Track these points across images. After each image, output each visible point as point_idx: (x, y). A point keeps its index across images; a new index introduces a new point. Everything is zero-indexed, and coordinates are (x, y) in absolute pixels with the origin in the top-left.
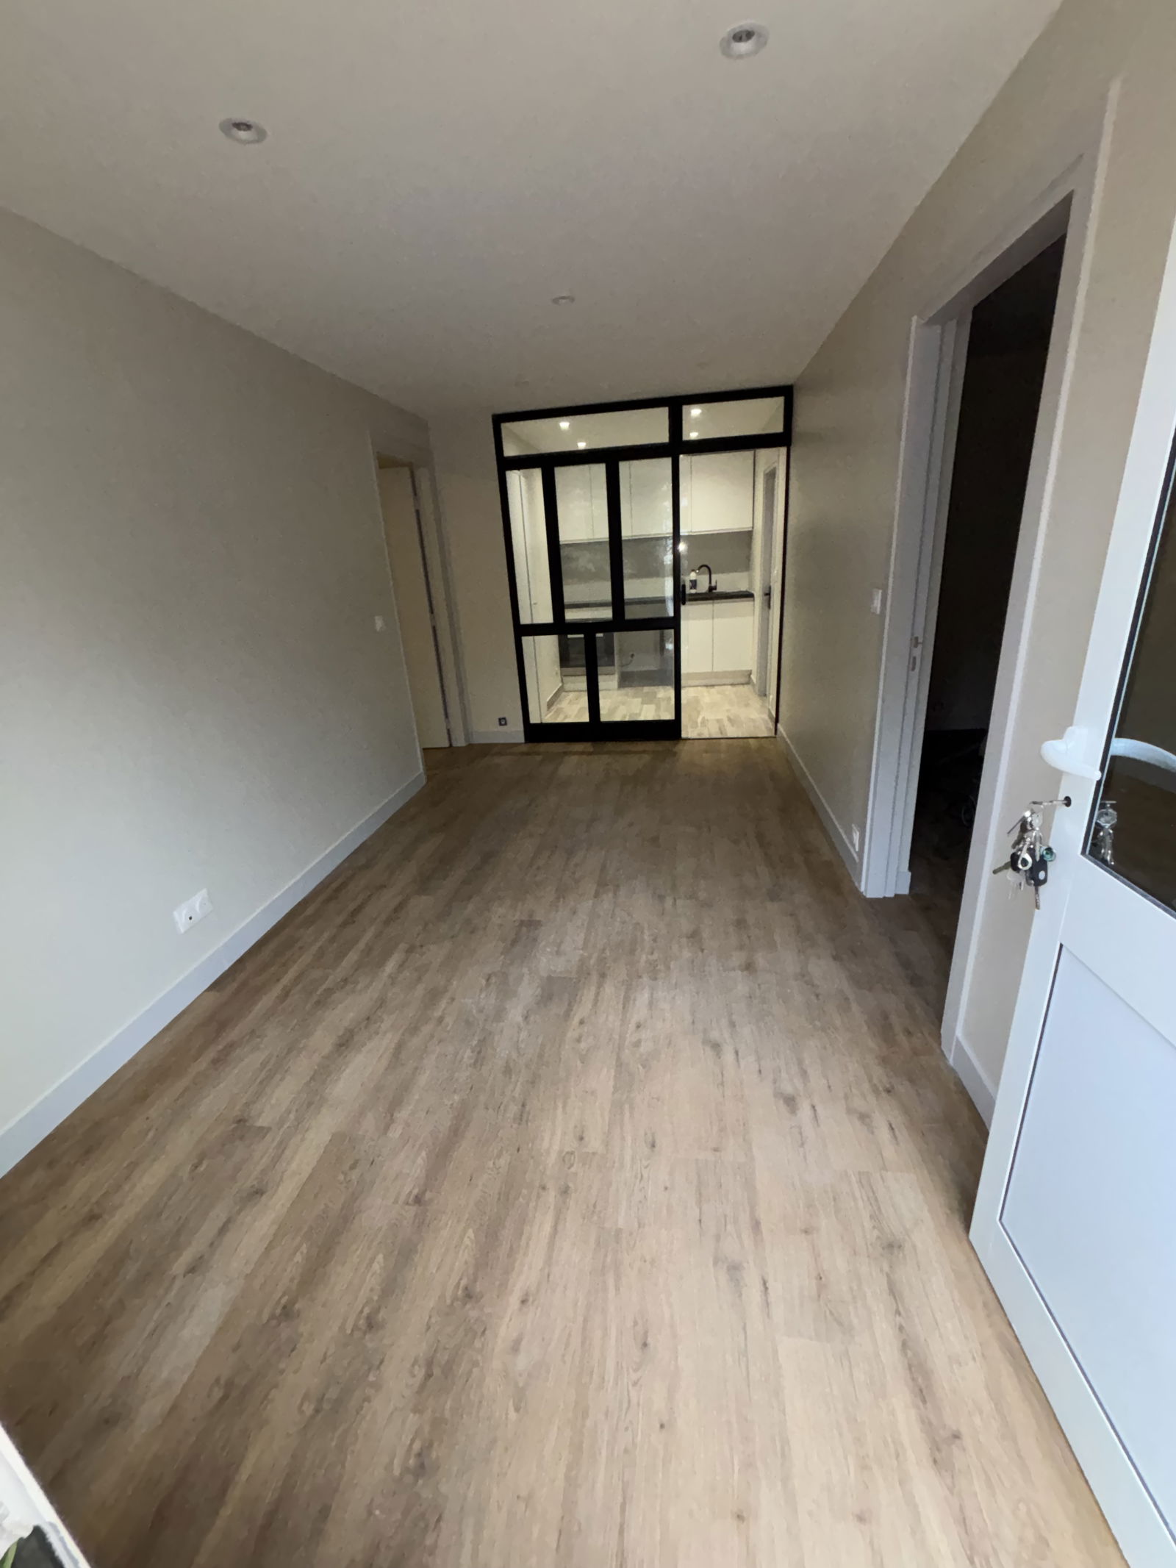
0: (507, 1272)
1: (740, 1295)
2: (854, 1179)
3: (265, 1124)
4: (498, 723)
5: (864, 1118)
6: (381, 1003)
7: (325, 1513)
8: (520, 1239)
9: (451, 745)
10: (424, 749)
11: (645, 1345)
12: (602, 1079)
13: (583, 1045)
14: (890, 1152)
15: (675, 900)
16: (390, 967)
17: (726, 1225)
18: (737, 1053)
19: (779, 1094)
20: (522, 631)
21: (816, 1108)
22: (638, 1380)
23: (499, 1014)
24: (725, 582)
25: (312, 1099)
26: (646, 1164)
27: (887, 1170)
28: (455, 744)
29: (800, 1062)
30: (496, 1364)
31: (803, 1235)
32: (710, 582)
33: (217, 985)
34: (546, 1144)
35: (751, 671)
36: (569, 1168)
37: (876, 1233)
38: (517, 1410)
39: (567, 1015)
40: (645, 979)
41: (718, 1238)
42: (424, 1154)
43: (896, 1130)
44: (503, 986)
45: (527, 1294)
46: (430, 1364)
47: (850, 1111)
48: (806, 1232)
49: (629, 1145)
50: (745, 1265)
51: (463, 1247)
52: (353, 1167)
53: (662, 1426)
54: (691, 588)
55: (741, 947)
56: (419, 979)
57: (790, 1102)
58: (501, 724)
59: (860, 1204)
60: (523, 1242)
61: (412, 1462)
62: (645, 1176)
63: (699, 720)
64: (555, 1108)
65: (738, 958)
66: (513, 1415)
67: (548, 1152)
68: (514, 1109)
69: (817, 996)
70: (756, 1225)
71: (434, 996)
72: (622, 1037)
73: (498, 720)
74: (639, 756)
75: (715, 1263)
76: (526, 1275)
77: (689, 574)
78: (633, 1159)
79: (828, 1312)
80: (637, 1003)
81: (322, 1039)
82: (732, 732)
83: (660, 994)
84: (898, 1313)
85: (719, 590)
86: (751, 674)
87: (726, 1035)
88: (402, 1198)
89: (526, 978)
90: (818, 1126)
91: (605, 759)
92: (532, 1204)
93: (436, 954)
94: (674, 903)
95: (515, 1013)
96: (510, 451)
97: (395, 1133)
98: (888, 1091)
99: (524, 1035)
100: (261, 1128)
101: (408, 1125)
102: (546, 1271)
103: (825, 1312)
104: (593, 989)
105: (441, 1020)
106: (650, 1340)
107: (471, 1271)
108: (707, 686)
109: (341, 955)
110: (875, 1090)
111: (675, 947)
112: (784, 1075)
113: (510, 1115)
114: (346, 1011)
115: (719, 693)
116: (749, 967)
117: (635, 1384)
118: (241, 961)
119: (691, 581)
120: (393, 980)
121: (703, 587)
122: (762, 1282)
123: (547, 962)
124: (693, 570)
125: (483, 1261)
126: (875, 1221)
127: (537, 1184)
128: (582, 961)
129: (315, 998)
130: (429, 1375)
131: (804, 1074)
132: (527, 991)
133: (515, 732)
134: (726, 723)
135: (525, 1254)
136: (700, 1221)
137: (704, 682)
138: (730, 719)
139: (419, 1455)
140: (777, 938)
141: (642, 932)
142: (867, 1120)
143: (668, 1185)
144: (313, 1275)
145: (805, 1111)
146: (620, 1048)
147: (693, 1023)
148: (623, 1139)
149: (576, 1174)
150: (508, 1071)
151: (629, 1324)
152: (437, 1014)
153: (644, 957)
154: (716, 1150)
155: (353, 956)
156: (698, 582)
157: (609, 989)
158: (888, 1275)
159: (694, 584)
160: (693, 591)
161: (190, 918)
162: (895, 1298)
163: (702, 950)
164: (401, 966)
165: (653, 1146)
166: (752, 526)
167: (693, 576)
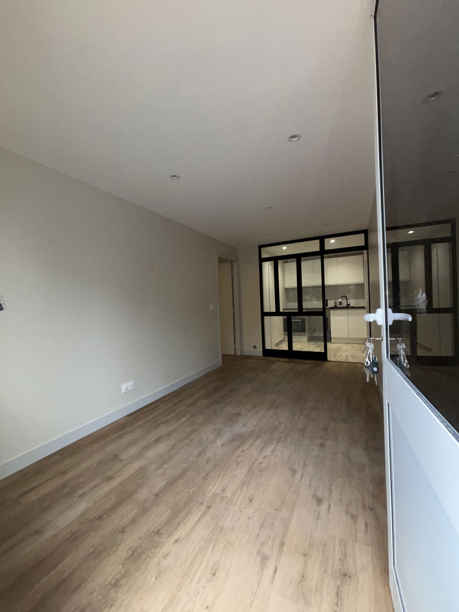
0: (176, 528)
1: (263, 570)
2: (337, 542)
3: (122, 459)
5: (354, 517)
6: (175, 430)
7: (79, 586)
8: (185, 519)
9: (235, 355)
10: (223, 355)
11: (214, 574)
12: (241, 473)
13: (239, 459)
14: (361, 535)
15: (300, 416)
16: (184, 419)
17: (268, 540)
18: (302, 476)
19: (315, 496)
20: (264, 314)
21: (331, 506)
22: (205, 587)
23: (214, 441)
25: (139, 455)
26: (245, 507)
27: (356, 542)
28: (237, 354)
29: (330, 486)
30: (156, 560)
31: (303, 556)
32: (347, 303)
33: (129, 416)
34: (209, 489)
36: (215, 499)
37: (340, 567)
38: (156, 579)
39: (238, 447)
40: (275, 442)
41: (263, 544)
42: (166, 481)
43: (368, 527)
44: (219, 433)
45: (178, 539)
46: (134, 551)
47: (347, 512)
48: (305, 555)
49: (241, 498)
50: (270, 559)
51: (164, 515)
52: (142, 478)
53: (207, 608)
54: (339, 305)
55: (321, 438)
56: (192, 425)
57: (319, 501)
58: (254, 348)
59: (337, 553)
60: (185, 520)
61: (113, 581)
62: (243, 510)
63: (338, 355)
64: (219, 477)
65: (319, 441)
66: (154, 579)
67: (209, 492)
68: (204, 474)
69: (350, 462)
70: (282, 545)
71: (194, 431)
72: (256, 459)
73: (257, 348)
74: (306, 365)
75: (258, 554)
76: (181, 532)
77: (338, 299)
78: (241, 504)
79: (301, 592)
80: (268, 449)
81: (152, 437)
82: (351, 360)
83: (278, 448)
84: (337, 605)
85: (351, 306)
87: (301, 468)
88: (152, 493)
89: (228, 433)
90: (329, 513)
91: (292, 364)
92: (195, 508)
93: (200, 419)
94: (299, 418)
95: (219, 443)
96: (264, 256)
97: (160, 471)
98: (371, 509)
99: (219, 451)
100: (121, 459)
101: (165, 469)
102: (189, 534)
103: (300, 591)
104: (252, 441)
105: (192, 440)
106: (217, 573)
107: (163, 523)
108: (346, 343)
109: (169, 414)
110: (364, 507)
111: (292, 433)
112: (320, 489)
113: (201, 476)
114: (163, 430)
115: (351, 346)
116: (322, 445)
117: (203, 587)
118: (138, 410)
119: (339, 302)
120: (183, 424)
121: (344, 304)
122: (275, 568)
123: (239, 428)
124: (340, 298)
125: (168, 523)
126: (341, 562)
127: (200, 501)
128: (252, 431)
129: (156, 424)
130: (132, 555)
131: (330, 491)
132: (226, 436)
133: (259, 352)
134: (350, 357)
135: (185, 524)
136: (258, 535)
137: (345, 342)
138: (352, 356)
139: (116, 580)
140: (340, 437)
141: (281, 426)
142: (355, 518)
143: (251, 517)
144: (113, 508)
145: (324, 506)
146: (253, 463)
147: (288, 461)
148: (240, 495)
149: (216, 503)
150: (208, 461)
151: (212, 564)
152: (192, 437)
153: (278, 434)
154: (277, 510)
155: (173, 414)
156: (342, 302)
157: (258, 442)
158: (338, 586)
159: (340, 303)
160: (340, 306)
161: (126, 389)
162: (338, 599)
163: (303, 436)
164: (188, 420)
165: (251, 501)
166: (364, 282)
167: (340, 300)
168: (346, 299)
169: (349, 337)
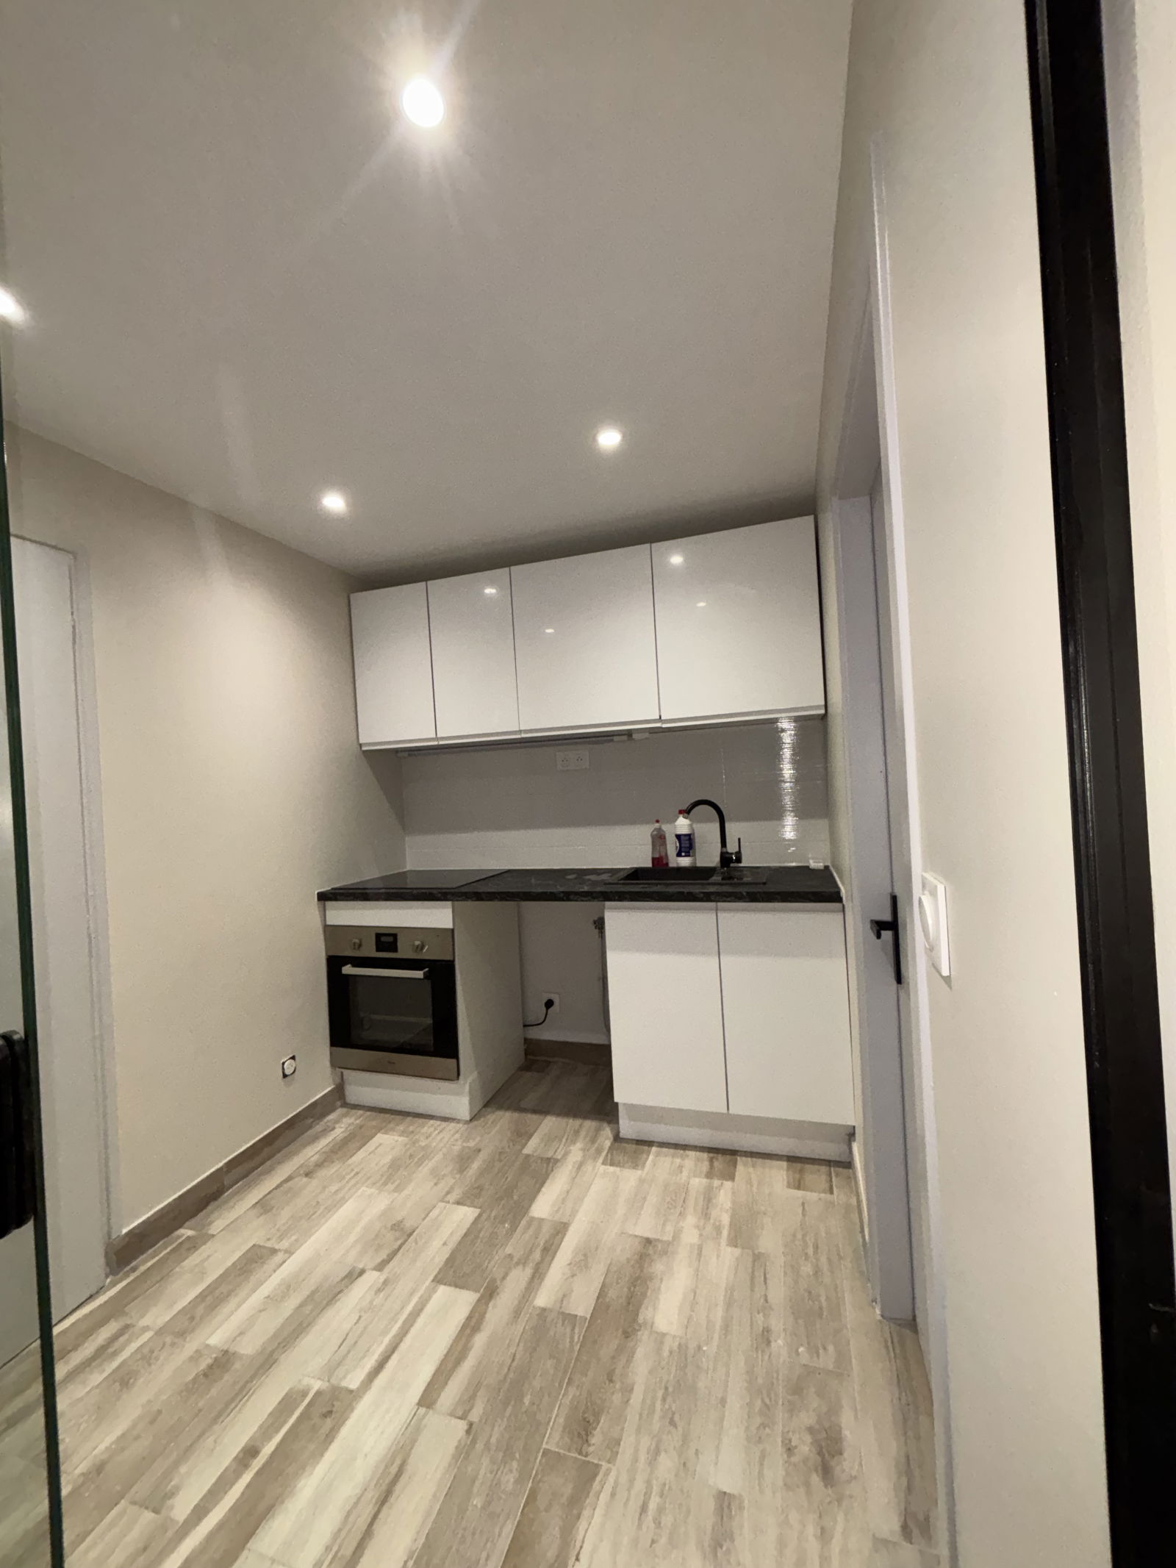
24: (760, 843)
32: (724, 843)
77: (674, 821)
86: (851, 1137)
119: (679, 836)
166: (823, 703)
167: (683, 825)
168: (716, 815)
169: (730, 1112)
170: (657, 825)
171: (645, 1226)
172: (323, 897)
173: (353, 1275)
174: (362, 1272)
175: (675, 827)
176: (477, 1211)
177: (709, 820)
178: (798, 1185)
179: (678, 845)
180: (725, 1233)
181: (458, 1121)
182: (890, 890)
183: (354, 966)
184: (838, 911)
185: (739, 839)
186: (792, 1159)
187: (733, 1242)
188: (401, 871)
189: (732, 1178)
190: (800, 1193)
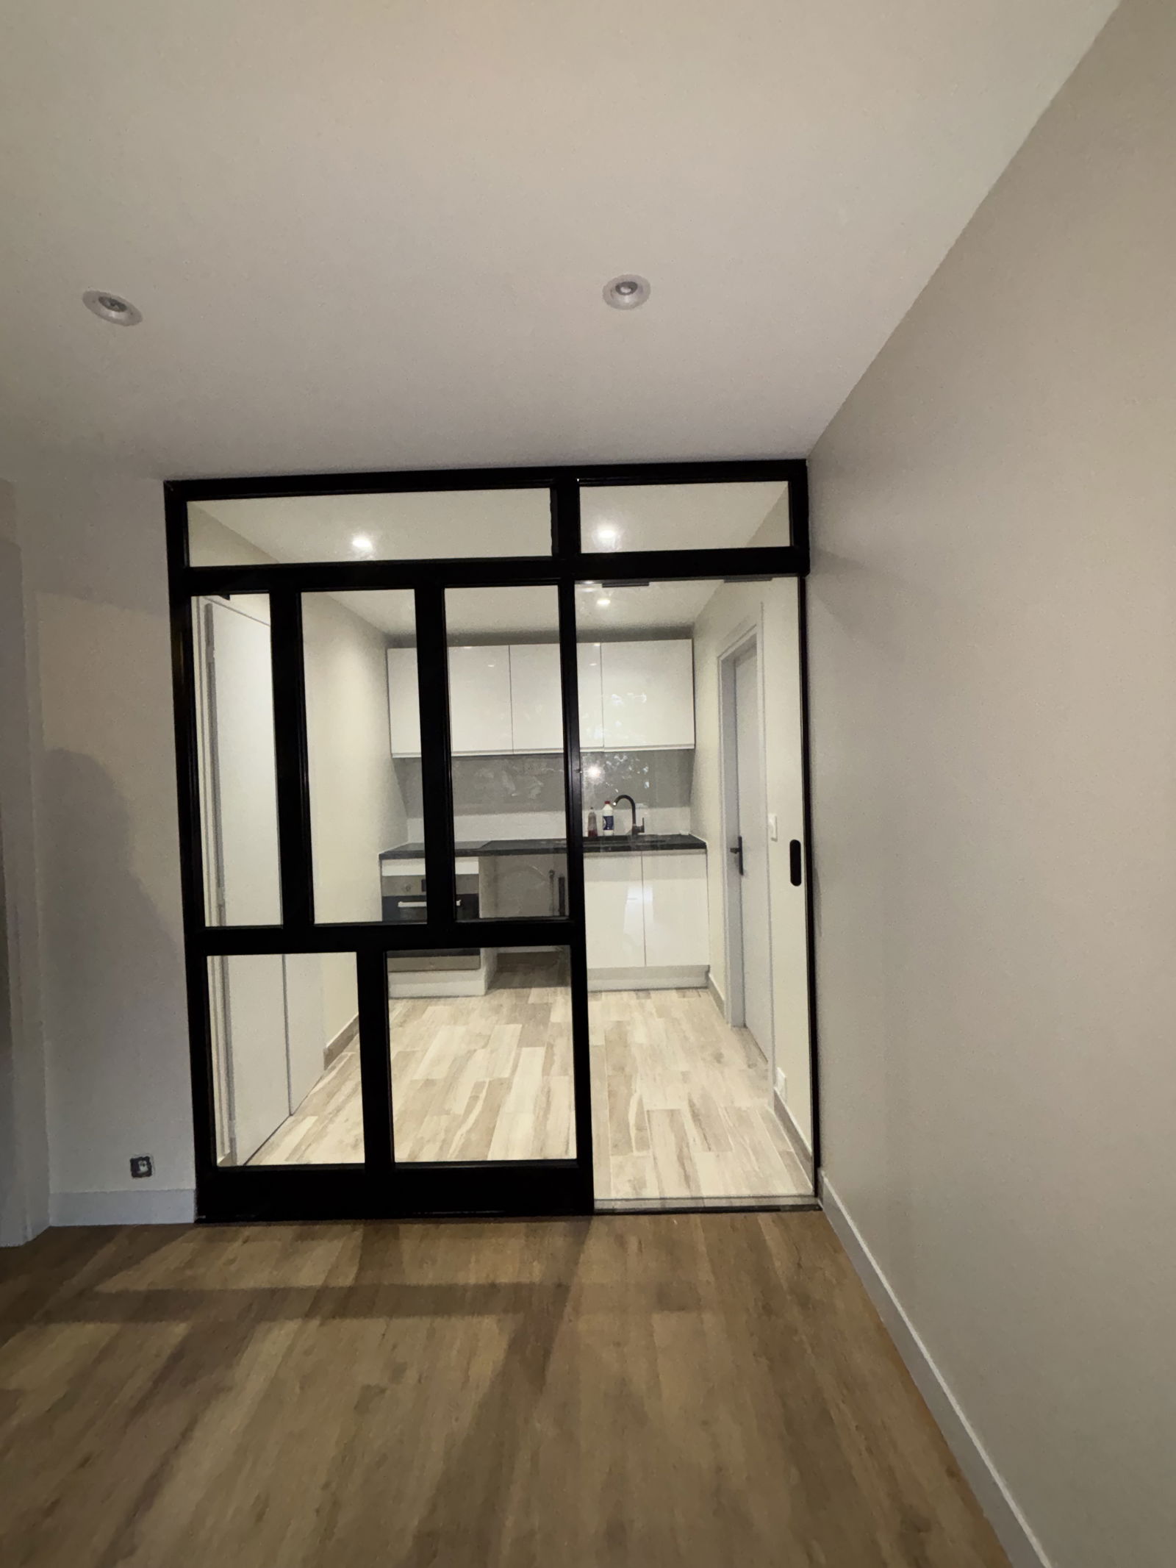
4: (129, 1172)
20: (208, 943)
24: (657, 821)
32: (634, 821)
35: (709, 967)
54: (605, 829)
58: (136, 1173)
73: (128, 1165)
77: (602, 808)
85: (649, 834)
86: (708, 972)
108: (636, 991)
115: (656, 1003)
119: (605, 818)
121: (623, 828)
124: (608, 802)
137: (632, 984)
156: (615, 820)
159: (609, 822)
160: (609, 833)
166: (693, 742)
167: (608, 810)
168: (630, 804)
169: (648, 965)
170: (591, 811)
171: (615, 1018)
172: (382, 857)
173: (471, 1053)
174: (475, 1051)
175: (603, 812)
176: (521, 1026)
177: (626, 808)
178: (684, 997)
179: (605, 822)
180: (655, 1014)
181: (478, 996)
182: (737, 834)
183: (404, 901)
184: (703, 853)
185: (643, 819)
186: (678, 989)
187: (660, 1016)
188: (403, 844)
189: (650, 998)
190: (685, 999)
